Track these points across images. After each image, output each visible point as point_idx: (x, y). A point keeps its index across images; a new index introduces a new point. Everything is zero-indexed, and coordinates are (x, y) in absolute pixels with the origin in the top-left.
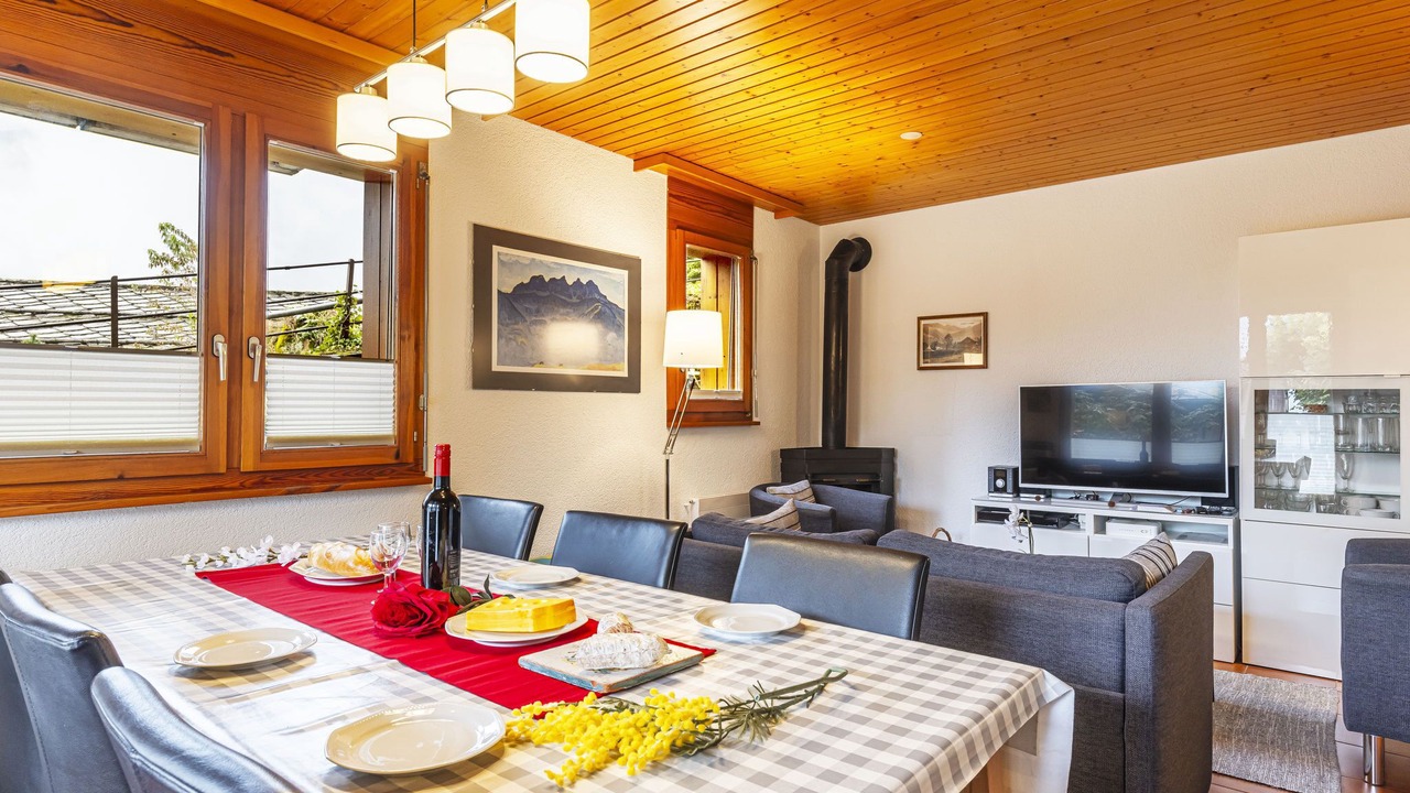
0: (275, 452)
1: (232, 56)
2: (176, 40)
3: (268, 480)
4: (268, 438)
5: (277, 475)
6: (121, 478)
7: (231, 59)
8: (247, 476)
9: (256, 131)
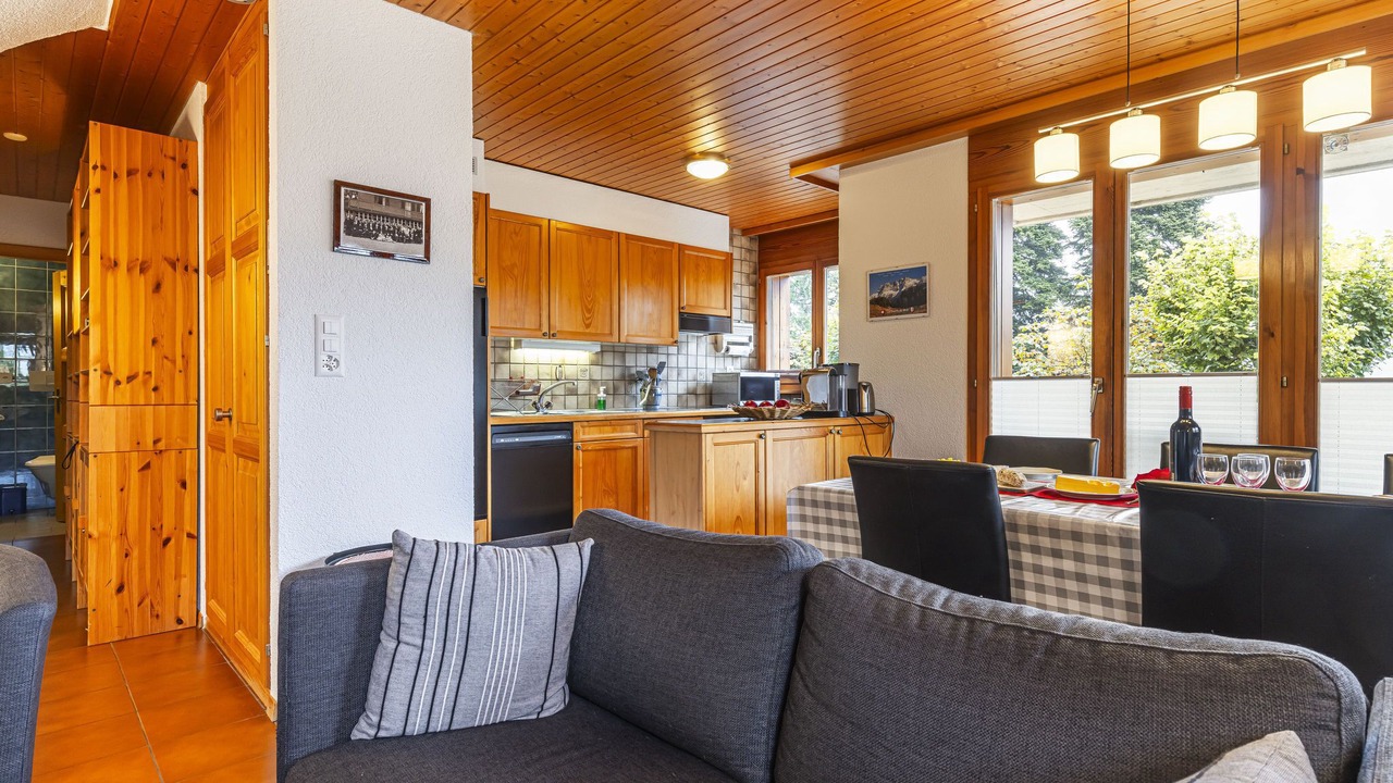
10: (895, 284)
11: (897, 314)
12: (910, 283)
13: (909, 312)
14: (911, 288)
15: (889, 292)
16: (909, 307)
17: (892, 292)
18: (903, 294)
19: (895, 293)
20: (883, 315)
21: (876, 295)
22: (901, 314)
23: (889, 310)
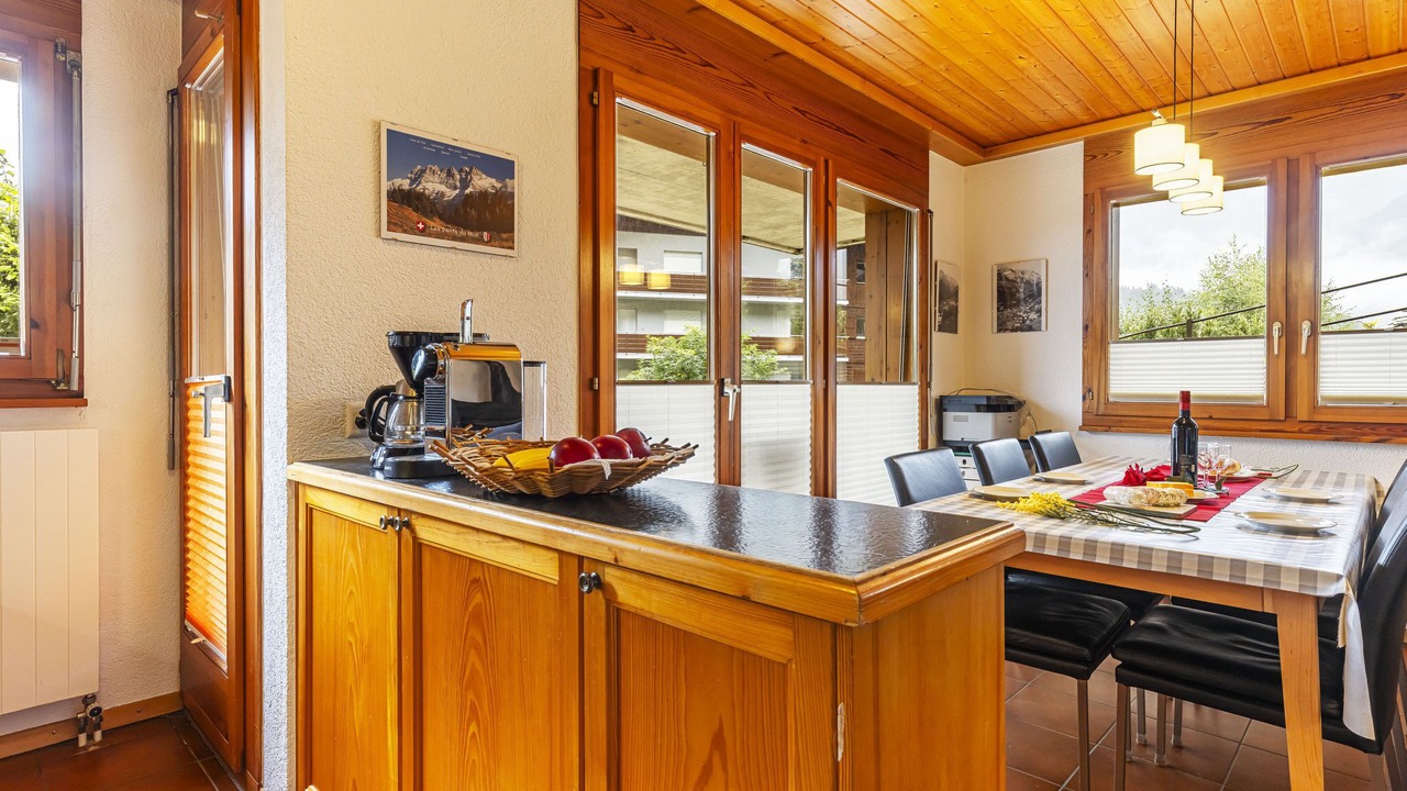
0: (1327, 407)
1: (1290, 118)
2: (1247, 128)
3: (1323, 428)
4: (1322, 397)
5: (1332, 425)
6: (1211, 418)
7: (1288, 121)
8: (1304, 425)
9: (1308, 167)
10: (450, 174)
11: (455, 238)
12: (483, 182)
13: (479, 241)
14: (483, 194)
15: (433, 185)
16: (480, 229)
17: (443, 188)
18: (467, 201)
19: (451, 194)
20: (423, 232)
21: (405, 184)
22: (462, 239)
23: (436, 225)
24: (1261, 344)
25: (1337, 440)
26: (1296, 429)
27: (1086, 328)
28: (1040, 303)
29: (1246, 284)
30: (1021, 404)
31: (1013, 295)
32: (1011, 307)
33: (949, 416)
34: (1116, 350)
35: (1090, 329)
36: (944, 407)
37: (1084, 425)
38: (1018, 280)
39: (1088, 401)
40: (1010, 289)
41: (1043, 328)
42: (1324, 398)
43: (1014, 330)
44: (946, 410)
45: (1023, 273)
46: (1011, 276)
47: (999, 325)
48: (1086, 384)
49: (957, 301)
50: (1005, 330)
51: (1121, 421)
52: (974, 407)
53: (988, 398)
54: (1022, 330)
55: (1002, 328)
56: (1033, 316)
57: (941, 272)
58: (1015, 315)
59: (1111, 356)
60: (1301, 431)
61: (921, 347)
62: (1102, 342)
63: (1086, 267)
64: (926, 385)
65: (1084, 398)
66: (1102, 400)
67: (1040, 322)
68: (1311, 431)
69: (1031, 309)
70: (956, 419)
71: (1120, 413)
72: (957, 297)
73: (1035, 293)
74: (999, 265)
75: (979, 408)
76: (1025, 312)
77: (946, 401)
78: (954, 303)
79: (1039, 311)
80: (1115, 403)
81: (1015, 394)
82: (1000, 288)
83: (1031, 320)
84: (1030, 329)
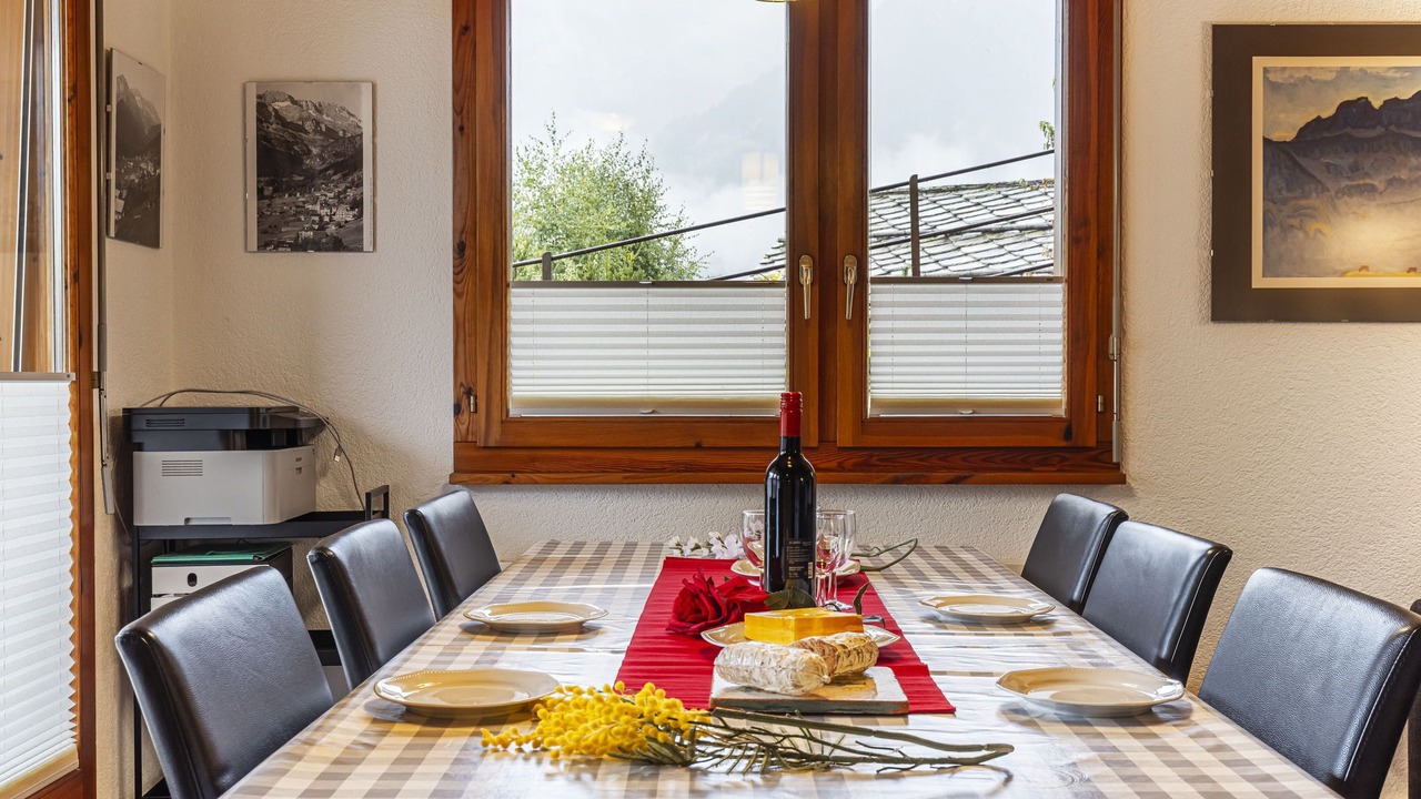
0: (880, 420)
3: (874, 460)
4: (872, 401)
5: (887, 455)
6: (698, 447)
8: (846, 455)
24: (780, 298)
25: (896, 481)
26: (834, 464)
27: (460, 249)
28: (359, 184)
29: (571, 201)
30: (319, 425)
31: (295, 160)
32: (292, 189)
33: (151, 463)
34: (527, 301)
35: (468, 252)
36: (137, 439)
37: (457, 470)
38: (309, 126)
39: (465, 417)
40: (289, 145)
41: (367, 245)
42: (877, 403)
43: (299, 246)
44: (140, 447)
45: (319, 110)
46: (292, 115)
47: (262, 232)
48: (462, 379)
49: (157, 164)
50: (279, 245)
51: (534, 459)
52: (215, 438)
53: (253, 412)
54: (317, 246)
55: (270, 237)
56: (343, 214)
57: (121, 79)
58: (300, 210)
59: (513, 315)
60: (841, 468)
61: (75, 277)
62: (495, 284)
63: (458, 111)
64: (87, 379)
65: (458, 409)
66: (496, 415)
67: (360, 230)
68: (857, 467)
69: (340, 198)
70: (169, 469)
71: (534, 441)
72: (158, 153)
73: (347, 160)
74: (259, 84)
75: (227, 441)
76: (326, 204)
77: (139, 423)
78: (151, 169)
79: (357, 204)
80: (521, 421)
81: (305, 403)
82: (263, 138)
83: (339, 225)
84: (338, 245)
